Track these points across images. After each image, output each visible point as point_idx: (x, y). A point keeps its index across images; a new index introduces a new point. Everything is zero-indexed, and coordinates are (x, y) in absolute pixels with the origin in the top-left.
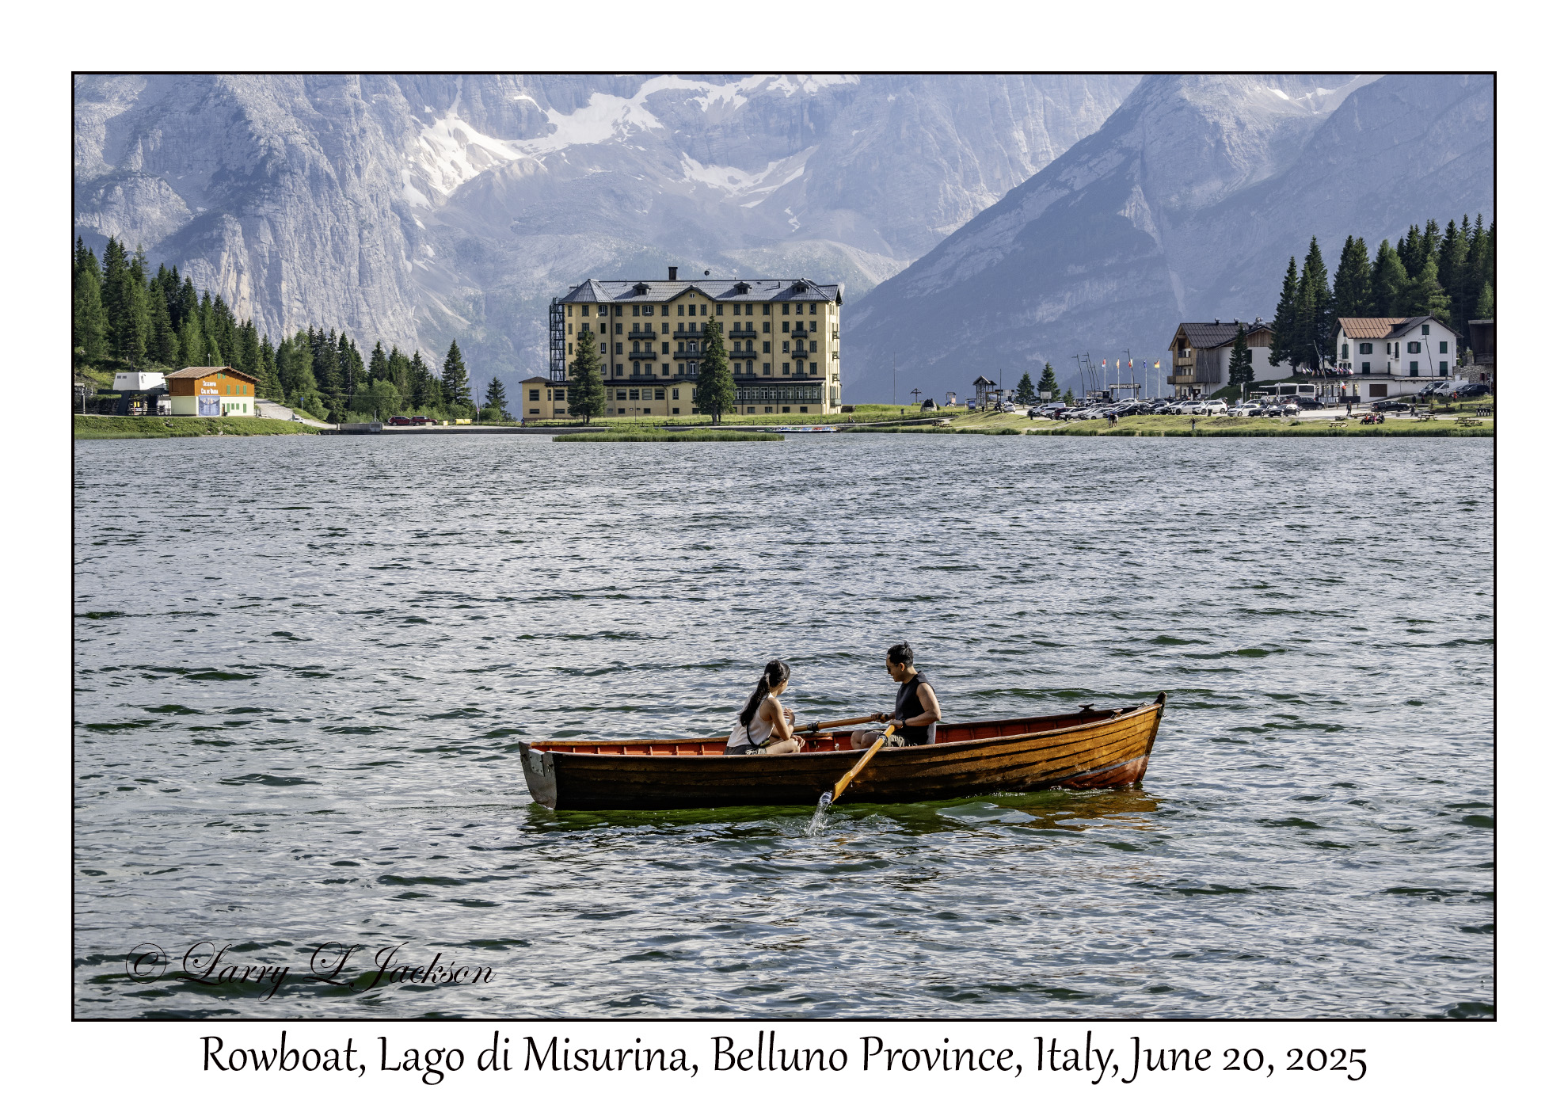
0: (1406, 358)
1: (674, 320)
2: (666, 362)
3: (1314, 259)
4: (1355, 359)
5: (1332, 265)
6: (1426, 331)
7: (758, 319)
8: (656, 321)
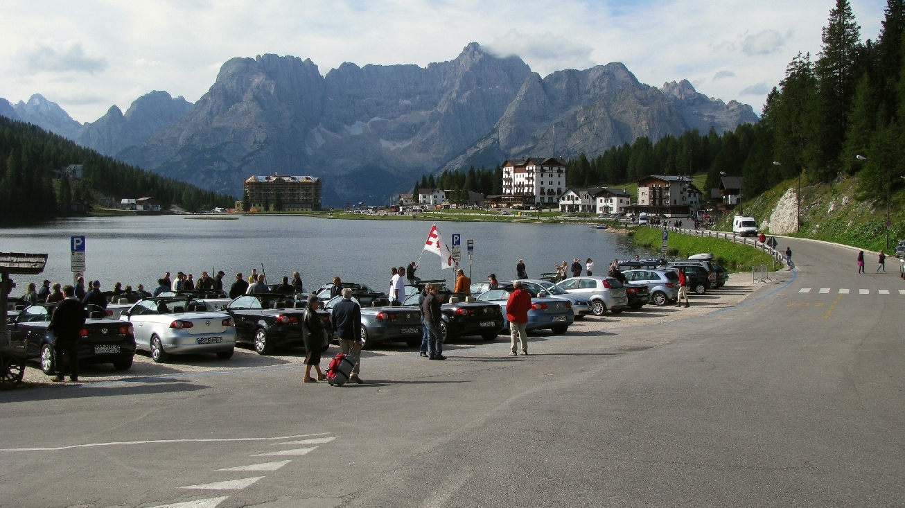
1: (275, 186)
2: (273, 197)
6: (439, 192)
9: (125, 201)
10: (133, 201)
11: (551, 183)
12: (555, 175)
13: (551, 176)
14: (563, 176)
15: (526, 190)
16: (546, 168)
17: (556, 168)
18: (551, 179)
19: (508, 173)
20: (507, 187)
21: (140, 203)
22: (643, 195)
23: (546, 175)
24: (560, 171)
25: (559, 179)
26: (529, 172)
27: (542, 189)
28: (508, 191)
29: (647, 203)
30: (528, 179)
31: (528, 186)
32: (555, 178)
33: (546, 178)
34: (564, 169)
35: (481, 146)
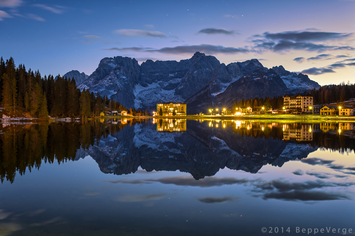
0: (247, 111)
1: (169, 106)
2: (168, 110)
15: (297, 106)
16: (306, 97)
18: (308, 102)
19: (287, 100)
20: (285, 105)
23: (306, 100)
24: (311, 99)
25: (311, 102)
26: (298, 99)
27: (304, 106)
28: (287, 107)
30: (298, 102)
35: (203, 92)
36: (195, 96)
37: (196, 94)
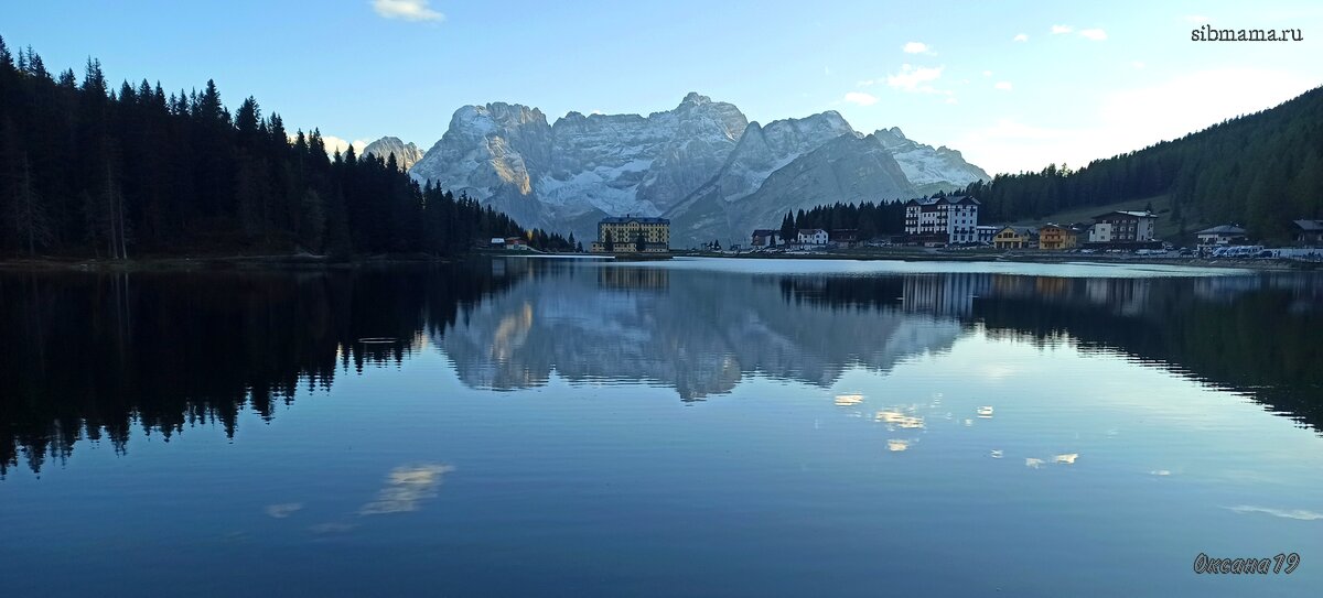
0: (816, 239)
1: (629, 228)
2: (626, 238)
3: (791, 214)
4: (803, 240)
5: (795, 216)
6: (820, 232)
7: (650, 228)
8: (624, 227)
9: (494, 241)
10: (502, 240)
11: (964, 222)
12: (968, 214)
13: (964, 215)
14: (975, 214)
15: (936, 229)
16: (960, 207)
17: (969, 207)
18: (964, 218)
19: (913, 212)
20: (909, 226)
21: (511, 242)
22: (1103, 232)
23: (960, 214)
24: (972, 210)
25: (971, 218)
26: (941, 210)
27: (956, 228)
28: (912, 230)
29: (1107, 239)
30: (940, 217)
31: (939, 225)
32: (968, 218)
33: (960, 217)
34: (975, 207)
35: (705, 193)
36: (685, 204)
37: (688, 198)
